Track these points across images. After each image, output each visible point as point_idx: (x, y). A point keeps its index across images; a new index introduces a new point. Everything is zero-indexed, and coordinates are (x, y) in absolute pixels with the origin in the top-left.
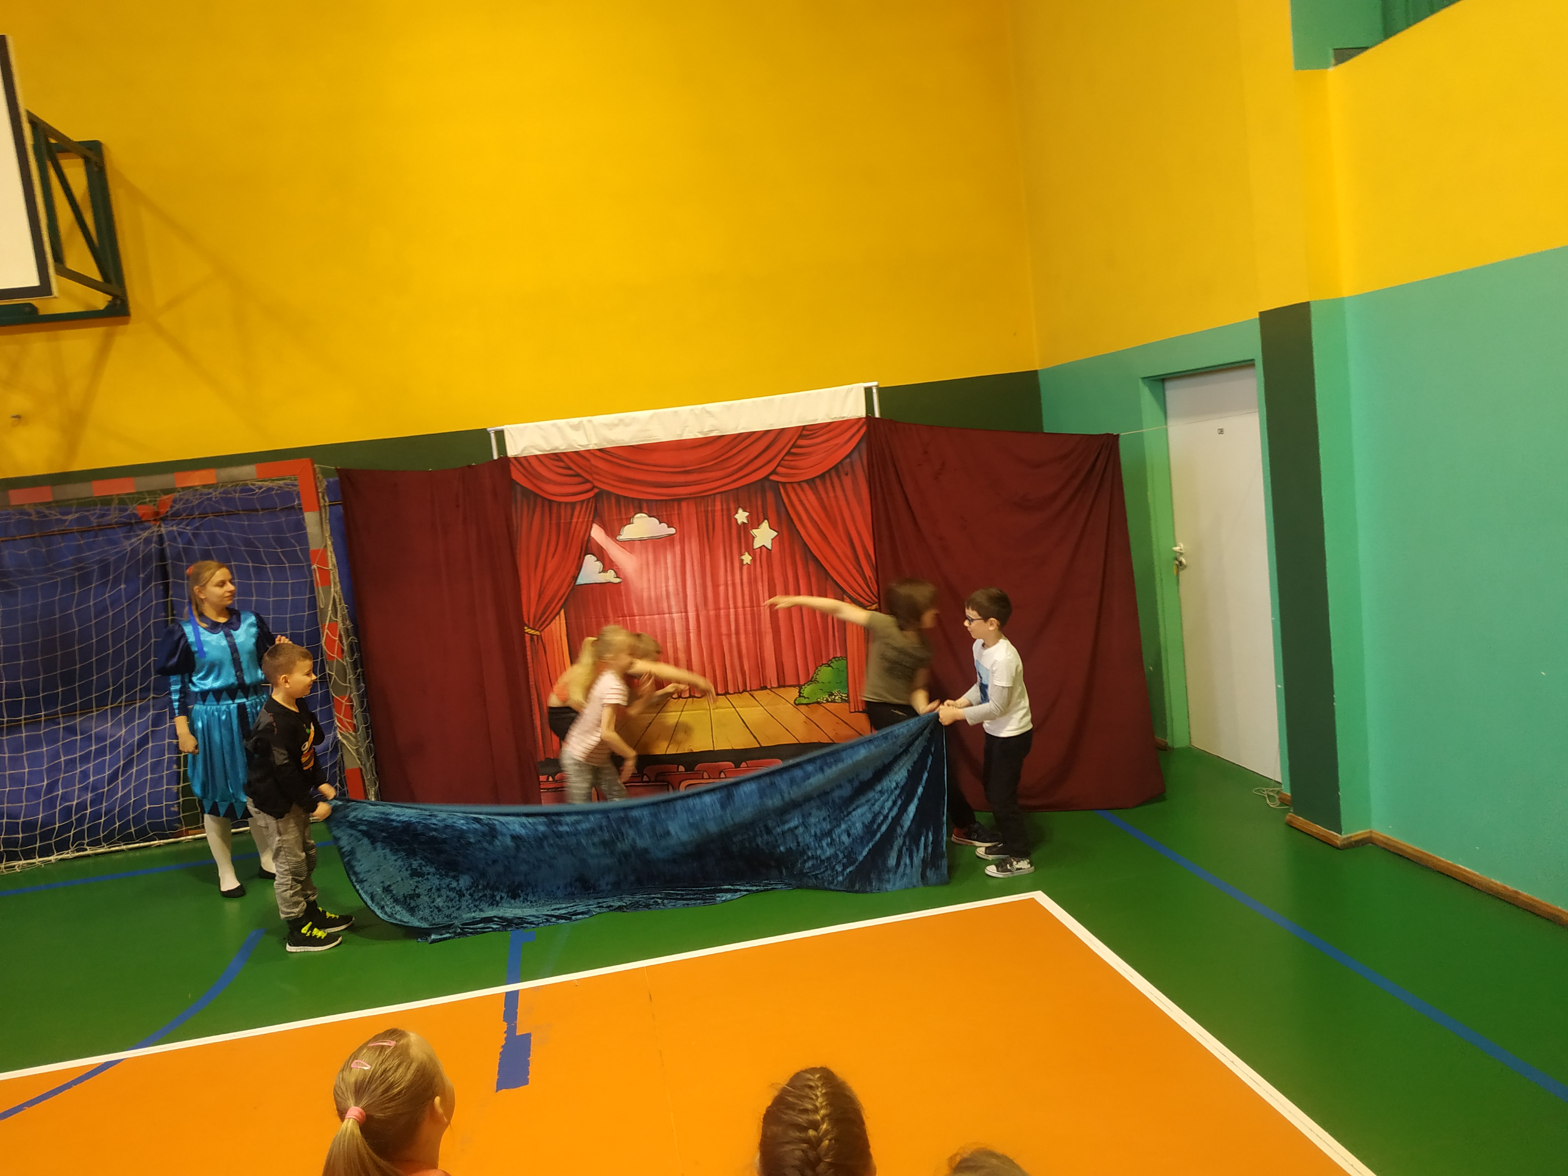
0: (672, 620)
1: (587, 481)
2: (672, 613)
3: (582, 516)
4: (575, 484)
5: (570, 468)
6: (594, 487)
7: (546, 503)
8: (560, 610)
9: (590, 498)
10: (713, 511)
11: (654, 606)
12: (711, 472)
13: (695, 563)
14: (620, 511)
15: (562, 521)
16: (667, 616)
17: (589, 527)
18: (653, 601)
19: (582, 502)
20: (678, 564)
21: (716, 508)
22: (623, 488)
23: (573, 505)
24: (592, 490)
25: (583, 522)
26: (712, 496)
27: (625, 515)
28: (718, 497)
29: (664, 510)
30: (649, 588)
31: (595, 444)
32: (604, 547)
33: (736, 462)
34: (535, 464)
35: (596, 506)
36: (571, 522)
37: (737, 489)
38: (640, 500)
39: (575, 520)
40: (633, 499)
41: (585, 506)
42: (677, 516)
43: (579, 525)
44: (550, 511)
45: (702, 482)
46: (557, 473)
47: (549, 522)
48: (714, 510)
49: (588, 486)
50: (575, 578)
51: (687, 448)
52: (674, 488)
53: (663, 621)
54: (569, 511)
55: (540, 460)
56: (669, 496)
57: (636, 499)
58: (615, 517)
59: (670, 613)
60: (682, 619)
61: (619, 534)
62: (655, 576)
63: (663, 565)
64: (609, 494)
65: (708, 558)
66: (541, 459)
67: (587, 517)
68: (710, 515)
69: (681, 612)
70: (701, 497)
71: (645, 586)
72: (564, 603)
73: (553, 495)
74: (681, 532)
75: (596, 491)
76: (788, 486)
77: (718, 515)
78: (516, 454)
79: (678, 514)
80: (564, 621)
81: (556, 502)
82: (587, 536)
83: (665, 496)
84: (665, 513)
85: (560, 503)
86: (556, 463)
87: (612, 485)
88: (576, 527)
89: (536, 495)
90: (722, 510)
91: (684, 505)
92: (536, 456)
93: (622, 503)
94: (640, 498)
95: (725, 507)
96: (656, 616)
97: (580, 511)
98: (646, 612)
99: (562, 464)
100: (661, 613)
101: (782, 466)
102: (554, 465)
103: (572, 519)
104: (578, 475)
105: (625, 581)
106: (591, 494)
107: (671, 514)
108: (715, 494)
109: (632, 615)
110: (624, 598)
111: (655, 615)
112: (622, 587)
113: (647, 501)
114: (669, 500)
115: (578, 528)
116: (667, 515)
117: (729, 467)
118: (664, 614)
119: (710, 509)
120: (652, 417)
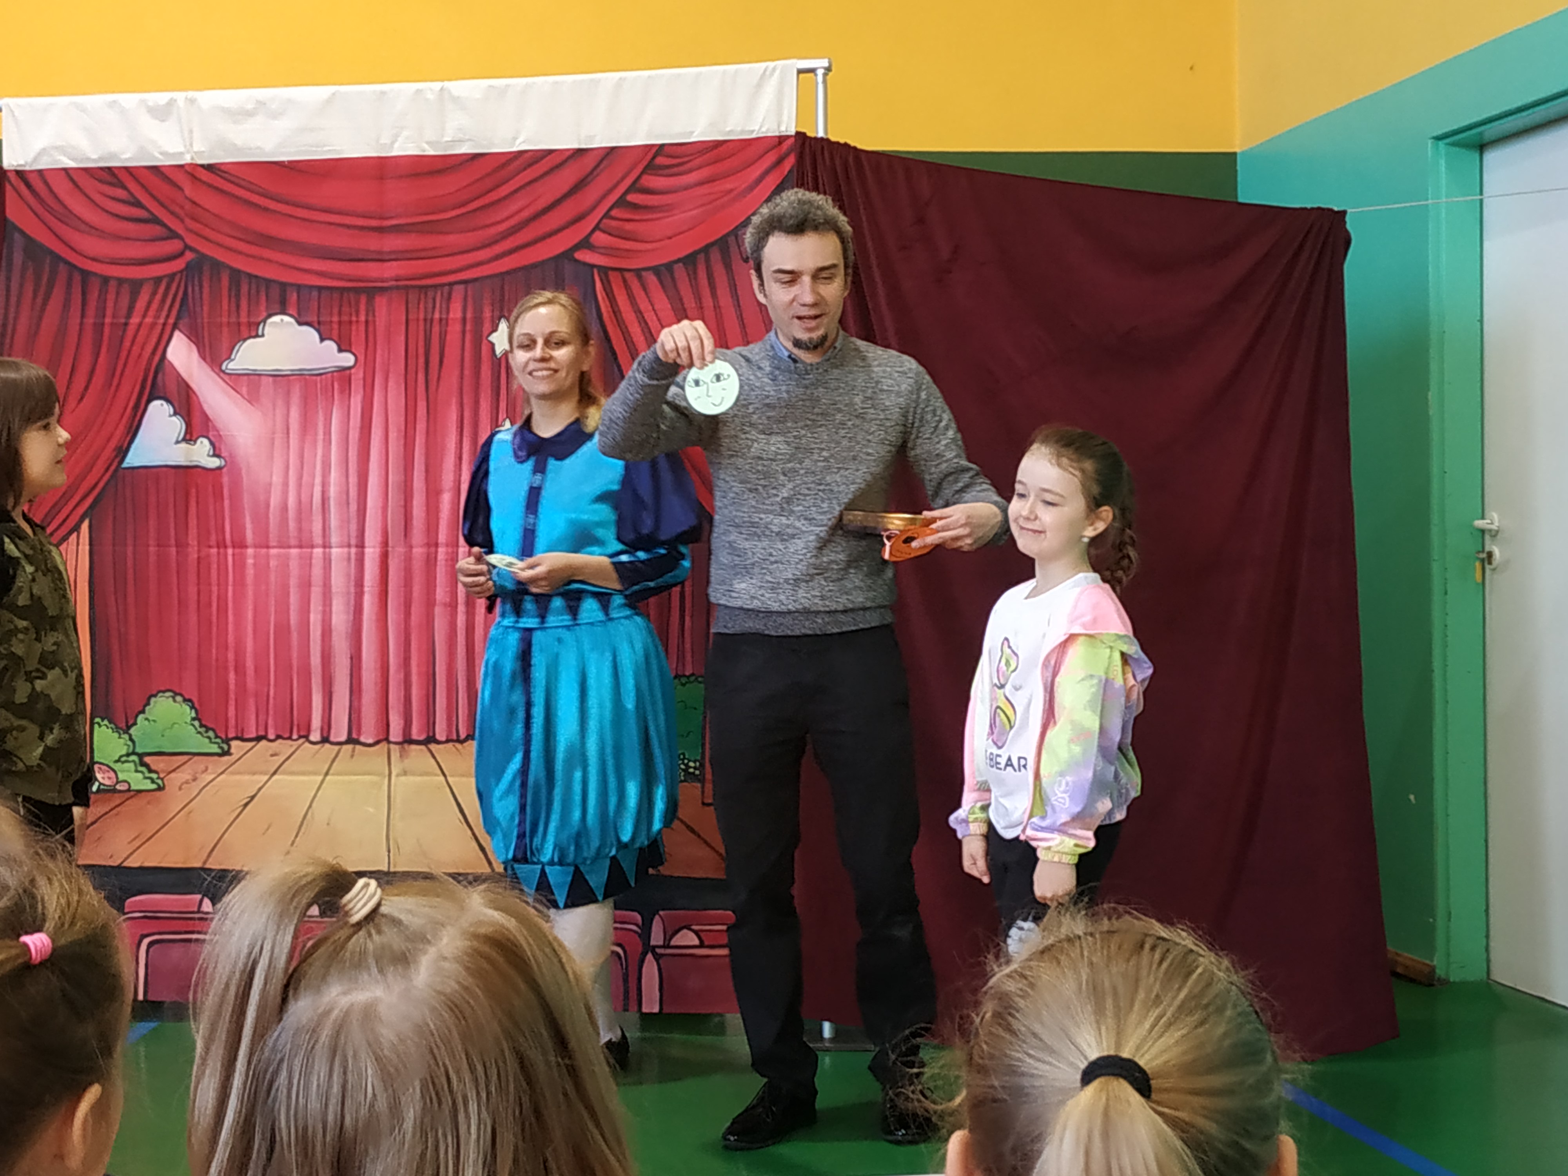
0: (327, 561)
1: (173, 235)
2: (330, 547)
3: (151, 313)
4: (145, 240)
5: (138, 204)
6: (187, 247)
7: (77, 278)
8: (81, 521)
9: (174, 274)
10: (444, 322)
11: (292, 525)
12: (447, 233)
13: (393, 435)
14: (238, 307)
15: (108, 320)
16: (318, 551)
17: (166, 337)
18: (292, 514)
19: (158, 280)
20: (354, 435)
21: (451, 315)
22: (248, 256)
23: (136, 286)
24: (181, 254)
25: (153, 325)
26: (446, 288)
27: (249, 316)
28: (459, 290)
29: (336, 310)
30: (286, 484)
31: (196, 153)
32: (193, 385)
33: (505, 214)
34: (62, 188)
35: (185, 293)
36: (126, 324)
37: (502, 274)
38: (283, 286)
39: (135, 320)
40: (269, 282)
41: (161, 290)
42: (362, 328)
43: (143, 332)
44: (84, 294)
45: (423, 254)
46: (107, 211)
47: (78, 321)
48: (447, 319)
49: (174, 246)
50: (123, 451)
51: (401, 177)
52: (362, 264)
53: (307, 563)
54: (125, 301)
55: (72, 180)
56: (350, 280)
57: (274, 281)
58: (225, 320)
59: (326, 545)
60: (349, 559)
61: (229, 357)
62: (301, 457)
63: (321, 436)
64: (217, 266)
65: (421, 426)
66: (75, 178)
67: (164, 314)
68: (436, 329)
69: (349, 546)
70: (421, 287)
71: (277, 479)
72: (91, 507)
73: (94, 259)
74: (368, 363)
75: (189, 256)
76: (615, 278)
77: (455, 329)
78: (22, 162)
79: (367, 322)
80: (87, 548)
81: (95, 274)
82: (157, 359)
83: (341, 279)
84: (335, 319)
85: (106, 280)
86: (110, 190)
87: (230, 249)
88: (135, 337)
89: (57, 259)
90: (464, 320)
91: (381, 302)
92: (66, 170)
93: (244, 289)
94: (284, 280)
95: (469, 315)
96: (294, 551)
97: (149, 304)
98: (273, 541)
99: (120, 193)
100: (306, 543)
101: (604, 232)
102: (101, 193)
103: (129, 315)
104: (156, 221)
105: (232, 465)
106: (178, 265)
107: (351, 322)
108: (451, 284)
109: (240, 544)
110: (227, 503)
111: (290, 547)
112: (225, 480)
113: (299, 287)
114: (349, 289)
115: (140, 339)
116: (340, 323)
117: (488, 226)
118: (312, 547)
119: (437, 316)
120: (330, 101)
